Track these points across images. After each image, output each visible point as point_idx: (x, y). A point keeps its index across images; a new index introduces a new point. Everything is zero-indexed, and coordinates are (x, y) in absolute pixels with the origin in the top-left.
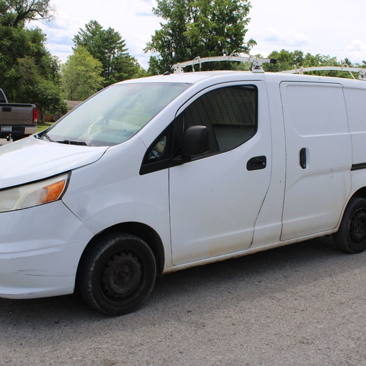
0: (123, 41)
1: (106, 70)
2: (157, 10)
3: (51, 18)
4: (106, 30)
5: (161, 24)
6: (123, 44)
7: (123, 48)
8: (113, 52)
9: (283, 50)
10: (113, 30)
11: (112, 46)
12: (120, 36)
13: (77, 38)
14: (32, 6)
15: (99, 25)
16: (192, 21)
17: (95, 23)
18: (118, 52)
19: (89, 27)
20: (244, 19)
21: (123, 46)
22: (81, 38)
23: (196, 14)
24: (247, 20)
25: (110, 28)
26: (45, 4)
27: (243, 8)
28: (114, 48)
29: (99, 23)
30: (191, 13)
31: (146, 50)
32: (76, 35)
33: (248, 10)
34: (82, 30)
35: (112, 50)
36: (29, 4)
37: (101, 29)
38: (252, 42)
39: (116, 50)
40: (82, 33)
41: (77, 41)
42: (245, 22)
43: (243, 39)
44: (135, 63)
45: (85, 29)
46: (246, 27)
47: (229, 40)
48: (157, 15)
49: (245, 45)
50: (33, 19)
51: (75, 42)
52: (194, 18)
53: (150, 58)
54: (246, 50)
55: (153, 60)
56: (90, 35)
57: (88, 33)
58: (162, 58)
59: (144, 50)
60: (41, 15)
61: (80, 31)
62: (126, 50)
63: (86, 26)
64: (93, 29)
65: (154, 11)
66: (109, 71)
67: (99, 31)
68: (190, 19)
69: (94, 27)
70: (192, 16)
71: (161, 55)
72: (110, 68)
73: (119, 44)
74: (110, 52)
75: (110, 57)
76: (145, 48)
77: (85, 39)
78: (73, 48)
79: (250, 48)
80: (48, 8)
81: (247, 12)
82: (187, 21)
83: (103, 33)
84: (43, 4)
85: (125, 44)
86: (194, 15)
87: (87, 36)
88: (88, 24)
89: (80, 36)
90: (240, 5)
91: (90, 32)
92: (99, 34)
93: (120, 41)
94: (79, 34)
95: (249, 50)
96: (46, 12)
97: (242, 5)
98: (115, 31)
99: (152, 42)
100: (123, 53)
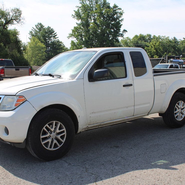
0: (56, 33)
1: (47, 49)
2: (74, 16)
3: (23, 23)
4: (46, 28)
5: (77, 23)
6: (56, 34)
7: (56, 37)
8: (50, 39)
9: (141, 34)
10: (50, 27)
11: (50, 36)
12: (54, 30)
13: (31, 32)
14: (12, 17)
15: (42, 25)
16: (93, 21)
17: (40, 24)
18: (53, 39)
19: (37, 26)
20: (120, 19)
21: (56, 36)
22: (34, 33)
23: (95, 18)
24: (122, 20)
25: (48, 27)
26: (19, 16)
27: (119, 14)
28: (51, 37)
29: (42, 24)
30: (92, 17)
31: (69, 38)
32: (31, 31)
33: (122, 14)
34: (33, 28)
35: (50, 38)
36: (11, 16)
37: (44, 27)
38: (125, 31)
39: (52, 38)
40: (34, 30)
41: (31, 34)
42: (121, 20)
43: (120, 29)
44: (62, 44)
45: (35, 28)
46: (121, 23)
47: (112, 30)
48: (74, 18)
49: (121, 33)
50: (13, 24)
51: (30, 34)
52: (94, 19)
53: (71, 41)
54: (122, 35)
55: (73, 42)
56: (38, 30)
57: (37, 29)
58: (77, 41)
59: (68, 37)
60: (17, 22)
61: (33, 29)
62: (57, 38)
63: (36, 26)
64: (39, 27)
65: (72, 17)
66: (49, 49)
67: (42, 28)
68: (92, 20)
69: (40, 26)
70: (92, 18)
71: (77, 40)
72: (49, 48)
73: (53, 34)
74: (49, 39)
75: (49, 42)
76: (68, 36)
77: (35, 33)
78: (29, 38)
79: (124, 34)
80: (21, 18)
81: (122, 15)
82: (90, 21)
83: (45, 29)
84: (18, 16)
85: (57, 35)
86: (94, 18)
87: (36, 31)
88: (36, 25)
89: (33, 31)
90: (118, 12)
91: (38, 29)
92: (43, 30)
93: (54, 33)
94: (32, 31)
95: (124, 35)
96: (20, 20)
97: (119, 12)
98: (51, 28)
99: (72, 33)
100: (56, 39)
